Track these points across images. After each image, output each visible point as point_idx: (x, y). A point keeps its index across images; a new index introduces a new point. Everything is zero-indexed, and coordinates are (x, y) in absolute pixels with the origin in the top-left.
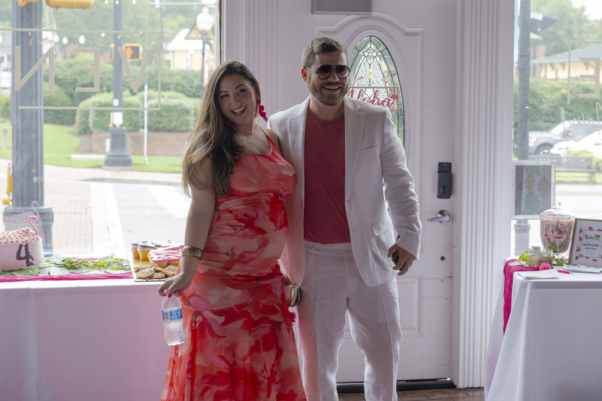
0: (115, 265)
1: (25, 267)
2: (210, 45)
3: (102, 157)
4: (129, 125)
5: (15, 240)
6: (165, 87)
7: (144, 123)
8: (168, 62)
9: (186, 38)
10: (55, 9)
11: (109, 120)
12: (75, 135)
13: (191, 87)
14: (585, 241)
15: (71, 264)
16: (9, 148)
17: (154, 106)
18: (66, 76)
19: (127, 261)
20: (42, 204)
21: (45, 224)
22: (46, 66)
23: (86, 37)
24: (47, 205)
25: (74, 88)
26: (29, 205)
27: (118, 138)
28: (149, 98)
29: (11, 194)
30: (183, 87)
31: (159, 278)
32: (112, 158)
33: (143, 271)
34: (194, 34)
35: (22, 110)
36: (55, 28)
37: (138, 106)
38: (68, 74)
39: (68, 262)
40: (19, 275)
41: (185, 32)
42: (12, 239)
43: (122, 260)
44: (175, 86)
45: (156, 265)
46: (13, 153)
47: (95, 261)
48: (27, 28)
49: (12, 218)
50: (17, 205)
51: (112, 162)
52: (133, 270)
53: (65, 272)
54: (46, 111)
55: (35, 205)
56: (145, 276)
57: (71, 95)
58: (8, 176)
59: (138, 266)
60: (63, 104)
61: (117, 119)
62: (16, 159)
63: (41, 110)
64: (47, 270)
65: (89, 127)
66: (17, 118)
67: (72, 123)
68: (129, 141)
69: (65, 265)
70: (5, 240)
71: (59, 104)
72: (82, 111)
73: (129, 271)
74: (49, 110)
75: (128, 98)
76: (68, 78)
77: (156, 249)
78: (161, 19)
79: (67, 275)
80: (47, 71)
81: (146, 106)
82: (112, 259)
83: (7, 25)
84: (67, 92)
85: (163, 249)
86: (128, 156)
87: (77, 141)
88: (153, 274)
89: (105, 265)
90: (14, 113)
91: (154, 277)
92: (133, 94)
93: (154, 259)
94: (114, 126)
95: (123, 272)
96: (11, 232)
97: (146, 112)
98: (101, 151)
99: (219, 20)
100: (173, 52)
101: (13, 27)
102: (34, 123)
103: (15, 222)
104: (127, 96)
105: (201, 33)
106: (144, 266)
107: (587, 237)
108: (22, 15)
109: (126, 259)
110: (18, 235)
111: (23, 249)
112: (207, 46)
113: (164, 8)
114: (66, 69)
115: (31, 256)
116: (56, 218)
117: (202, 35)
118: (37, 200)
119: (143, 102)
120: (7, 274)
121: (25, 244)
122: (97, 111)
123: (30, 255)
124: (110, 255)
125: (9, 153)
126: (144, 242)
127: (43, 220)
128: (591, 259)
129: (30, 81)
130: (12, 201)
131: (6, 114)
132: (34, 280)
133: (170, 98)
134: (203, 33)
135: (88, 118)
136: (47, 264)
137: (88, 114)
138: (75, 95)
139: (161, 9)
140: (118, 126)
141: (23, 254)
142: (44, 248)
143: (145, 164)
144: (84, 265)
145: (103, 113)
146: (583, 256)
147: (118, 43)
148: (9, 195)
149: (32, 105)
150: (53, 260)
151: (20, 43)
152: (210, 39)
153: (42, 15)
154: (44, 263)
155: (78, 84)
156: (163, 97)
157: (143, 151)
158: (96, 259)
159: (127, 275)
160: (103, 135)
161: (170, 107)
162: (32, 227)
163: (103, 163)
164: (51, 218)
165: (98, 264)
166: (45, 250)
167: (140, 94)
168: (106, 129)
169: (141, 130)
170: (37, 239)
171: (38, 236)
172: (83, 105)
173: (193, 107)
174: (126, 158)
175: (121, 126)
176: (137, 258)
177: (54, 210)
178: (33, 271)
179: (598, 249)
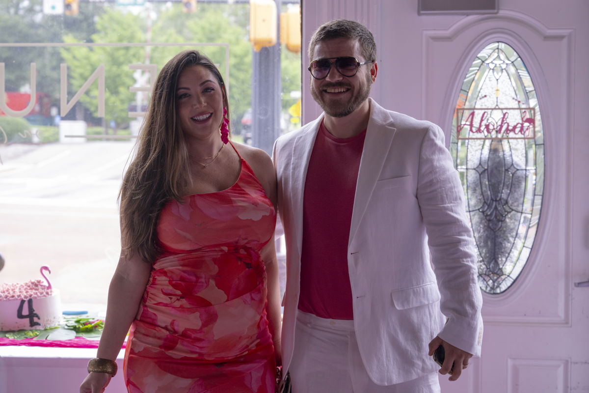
1: (27, 327)
5: (16, 294)
39: (82, 324)
40: (11, 338)
42: (14, 292)
53: (70, 337)
69: (77, 327)
111: (26, 306)
115: (36, 314)
121: (28, 299)
123: (35, 312)
141: (25, 312)
162: (44, 278)
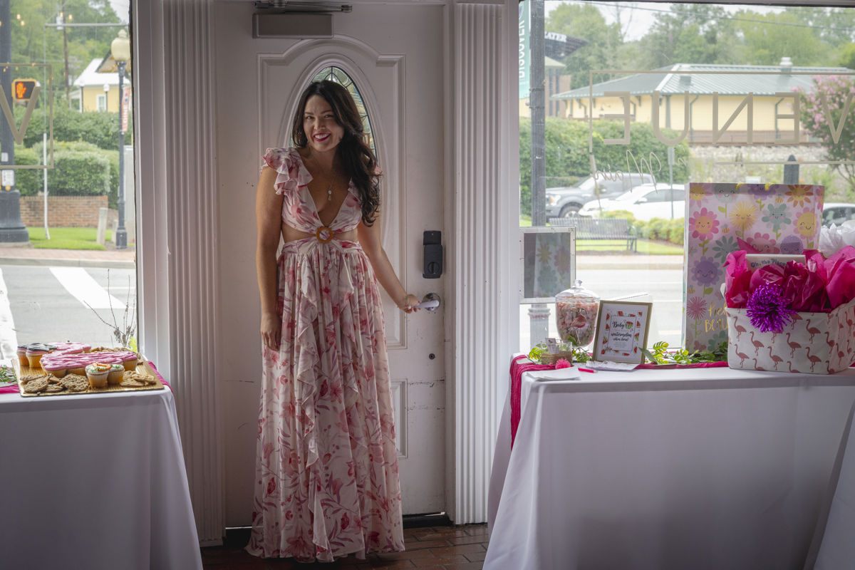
4: (23, 187)
6: (71, 136)
7: (43, 184)
8: (75, 103)
9: (99, 70)
13: (107, 135)
14: (613, 330)
17: (57, 161)
19: (12, 369)
27: (8, 204)
28: (50, 150)
30: (95, 135)
31: (55, 392)
33: (33, 382)
34: (110, 64)
37: (34, 162)
41: (97, 62)
43: (6, 369)
44: (84, 133)
45: (51, 374)
52: (20, 382)
56: (36, 389)
59: (26, 376)
68: (24, 209)
73: (15, 383)
75: (20, 151)
77: (51, 353)
78: (66, 45)
85: (60, 353)
86: (23, 228)
88: (47, 387)
91: (48, 390)
92: (28, 144)
93: (47, 367)
94: (4, 188)
95: (7, 384)
97: (45, 170)
100: (82, 88)
104: (20, 149)
105: (117, 64)
106: (35, 376)
107: (616, 325)
109: (10, 367)
113: (69, 31)
117: (119, 67)
119: (42, 156)
126: (35, 344)
128: (621, 352)
133: (78, 150)
134: (120, 64)
139: (64, 32)
140: (8, 188)
143: (46, 239)
146: (611, 349)
147: (5, 77)
156: (69, 149)
157: (43, 220)
159: (12, 388)
161: (78, 162)
167: (37, 145)
169: (40, 194)
174: (21, 231)
175: (12, 188)
176: (25, 365)
179: (631, 339)
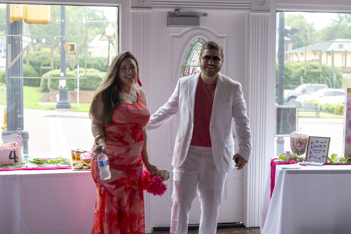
0: (62, 162)
1: (14, 163)
2: (113, 44)
3: (54, 104)
4: (69, 87)
5: (8, 148)
6: (89, 66)
7: (77, 85)
8: (90, 53)
9: (100, 40)
10: (29, 24)
11: (59, 84)
12: (40, 92)
13: (103, 66)
14: (314, 148)
15: (38, 161)
16: (5, 99)
17: (83, 76)
18: (35, 60)
19: (69, 160)
20: (23, 129)
21: (24, 140)
22: (25, 55)
23: (46, 39)
24: (25, 130)
25: (40, 67)
26: (16, 130)
27: (63, 94)
28: (80, 72)
29: (6, 124)
30: (98, 66)
31: (86, 169)
32: (60, 104)
33: (77, 165)
34: (104, 37)
35: (12, 79)
36: (29, 35)
37: (74, 76)
38: (36, 59)
39: (37, 160)
40: (10, 167)
41: (99, 36)
42: (7, 148)
43: (66, 159)
44: (94, 65)
45: (84, 162)
46: (7, 102)
47: (51, 160)
48: (14, 34)
49: (6, 137)
50: (9, 130)
51: (61, 106)
52: (72, 165)
53: (35, 166)
54: (24, 79)
55: (19, 130)
56: (78, 167)
57: (38, 71)
58: (5, 114)
59: (74, 162)
60: (34, 75)
61: (63, 83)
62: (9, 105)
63: (22, 79)
64: (26, 165)
65: (48, 88)
66: (9, 83)
67: (39, 85)
68: (69, 95)
69: (35, 162)
70: (3, 149)
71: (31, 76)
72: (44, 79)
73: (70, 165)
74: (27, 79)
75: (68, 72)
76: (36, 61)
77: (84, 153)
78: (86, 30)
79: (36, 168)
80: (25, 58)
81: (78, 77)
82: (60, 159)
83: (3, 33)
84: (36, 69)
85: (88, 153)
86: (69, 103)
87: (41, 95)
88: (83, 167)
89: (57, 162)
90: (7, 80)
91: (83, 168)
92: (71, 70)
93: (83, 159)
94: (61, 87)
95: (67, 165)
96: (6, 144)
97: (78, 80)
98: (54, 100)
99: (117, 30)
100: (93, 47)
101: (7, 34)
102: (18, 85)
103: (8, 139)
104: (68, 71)
105: (108, 37)
106: (78, 163)
107: (315, 146)
108: (12, 28)
109: (68, 158)
110: (10, 146)
111: (13, 154)
112: (111, 44)
113: (88, 24)
114: (35, 57)
115: (17, 157)
116: (30, 137)
117: (108, 38)
118: (20, 127)
119: (77, 74)
120: (4, 167)
122: (52, 79)
124: (59, 156)
125: (5, 102)
126: (78, 150)
127: (23, 138)
128: (317, 158)
129: (16, 63)
130: (6, 127)
131: (3, 81)
132: (19, 170)
133: (91, 72)
134: (109, 37)
135: (47, 83)
136: (26, 162)
137: (47, 81)
138: (40, 70)
139: (86, 24)
140: (63, 87)
142: (24, 153)
143: (78, 108)
144: (45, 162)
145: (55, 80)
146: (313, 156)
147: (63, 42)
148: (5, 125)
149: (17, 76)
150: (29, 159)
151: (10, 43)
152: (113, 40)
153: (22, 27)
154: (24, 161)
155: (42, 65)
156: (88, 71)
157: (77, 100)
158: (51, 159)
159: (69, 167)
160: (55, 92)
161: (91, 77)
162: (17, 141)
163: (55, 107)
164: (27, 136)
165: (53, 161)
166: (24, 154)
167: (75, 70)
168: (57, 89)
169: (76, 89)
170: (20, 148)
171: (21, 147)
172: (45, 76)
173: (103, 77)
174: (68, 104)
175: (65, 87)
176: (74, 158)
177: (29, 133)
178: (18, 165)
179: (321, 152)
